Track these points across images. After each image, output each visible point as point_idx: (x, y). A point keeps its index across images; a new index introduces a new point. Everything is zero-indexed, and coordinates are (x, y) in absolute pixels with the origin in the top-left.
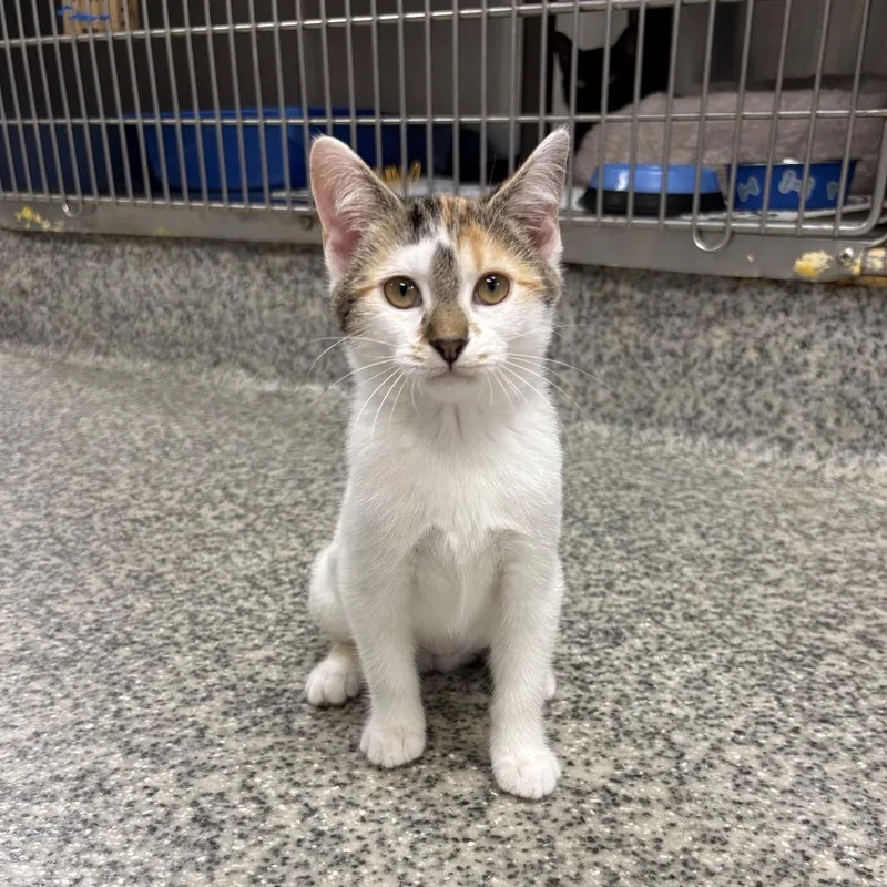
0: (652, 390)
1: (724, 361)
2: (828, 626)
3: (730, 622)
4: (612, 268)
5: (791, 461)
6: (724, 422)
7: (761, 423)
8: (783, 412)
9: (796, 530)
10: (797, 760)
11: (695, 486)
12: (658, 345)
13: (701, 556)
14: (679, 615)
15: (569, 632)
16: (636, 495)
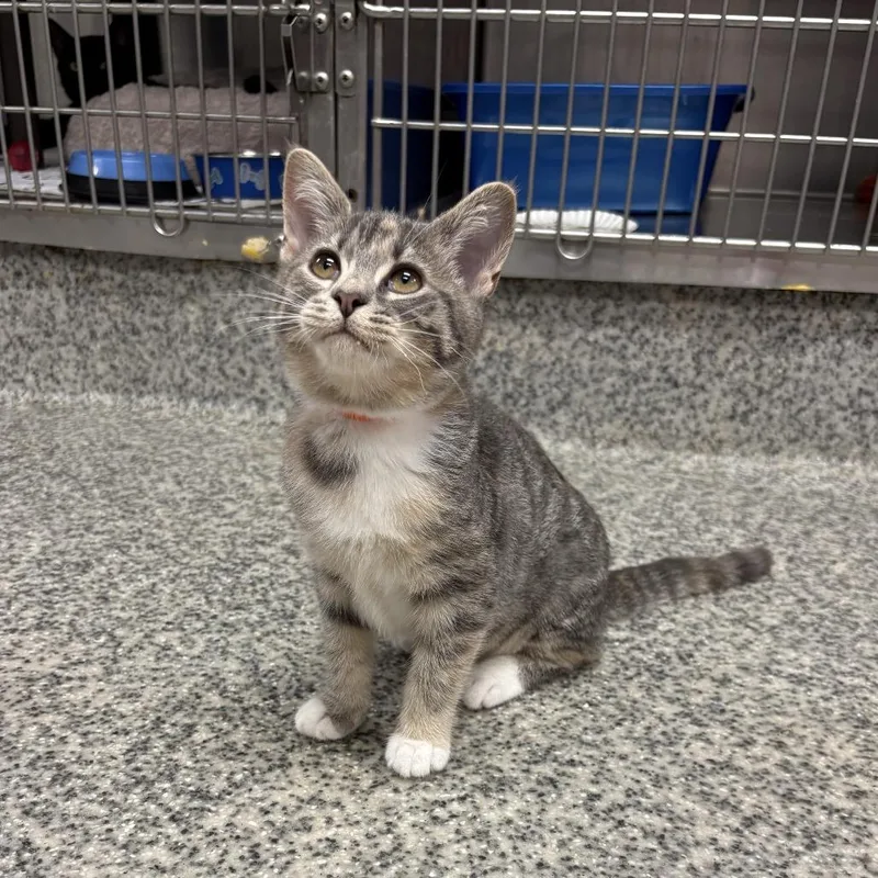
0: (144, 361)
1: (201, 334)
2: (263, 543)
3: (184, 547)
4: (91, 251)
5: (266, 419)
6: (208, 388)
7: (239, 386)
8: (254, 376)
9: (259, 474)
10: (209, 636)
11: (182, 444)
12: (143, 322)
13: (174, 500)
14: (143, 546)
15: (45, 567)
16: (128, 453)
